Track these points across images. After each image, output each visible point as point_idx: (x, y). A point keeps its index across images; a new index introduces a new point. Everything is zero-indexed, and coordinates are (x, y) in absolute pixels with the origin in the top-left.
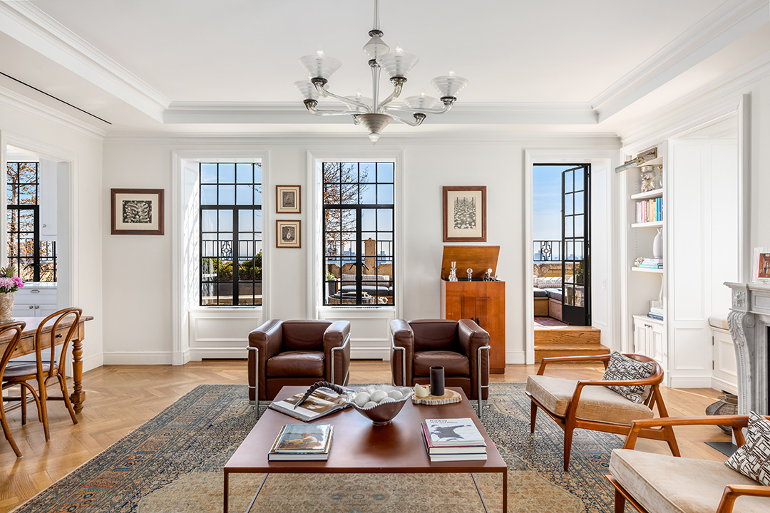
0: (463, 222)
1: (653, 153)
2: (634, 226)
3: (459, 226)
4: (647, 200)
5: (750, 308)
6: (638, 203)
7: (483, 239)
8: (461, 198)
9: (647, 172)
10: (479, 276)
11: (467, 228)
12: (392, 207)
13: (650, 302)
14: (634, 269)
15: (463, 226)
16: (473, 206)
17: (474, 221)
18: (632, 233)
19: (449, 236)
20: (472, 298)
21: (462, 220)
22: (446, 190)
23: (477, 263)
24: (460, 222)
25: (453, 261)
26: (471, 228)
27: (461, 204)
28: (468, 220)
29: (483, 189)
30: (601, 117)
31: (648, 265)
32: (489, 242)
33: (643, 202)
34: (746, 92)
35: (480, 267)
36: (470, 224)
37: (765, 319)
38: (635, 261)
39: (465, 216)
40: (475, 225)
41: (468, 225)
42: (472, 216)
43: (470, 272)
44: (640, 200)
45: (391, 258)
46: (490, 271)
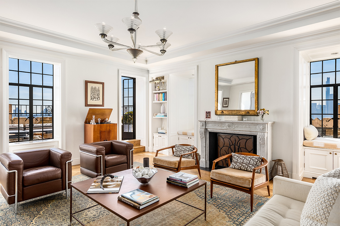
0: (94, 98)
1: (163, 78)
2: (154, 102)
3: (93, 99)
4: (159, 93)
5: (205, 127)
6: (155, 94)
7: (103, 105)
8: (94, 87)
9: (157, 84)
10: (103, 122)
11: (96, 100)
12: (52, 88)
13: (157, 128)
14: (154, 117)
15: (95, 99)
16: (99, 90)
17: (99, 97)
18: (153, 104)
19: (88, 104)
20: (104, 131)
21: (94, 97)
22: (87, 83)
23: (102, 116)
24: (93, 97)
25: (94, 115)
26: (98, 100)
27: (93, 89)
28: (97, 97)
29: (103, 84)
30: (148, 62)
31: (160, 116)
32: (106, 107)
33: (157, 94)
34: (197, 65)
35: (103, 118)
36: (98, 99)
37: (209, 130)
38: (154, 114)
39: (95, 95)
40: (99, 99)
41: (96, 99)
42: (98, 95)
43: (99, 120)
44: (156, 93)
45: (51, 114)
46: (107, 119)
